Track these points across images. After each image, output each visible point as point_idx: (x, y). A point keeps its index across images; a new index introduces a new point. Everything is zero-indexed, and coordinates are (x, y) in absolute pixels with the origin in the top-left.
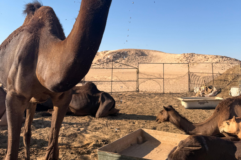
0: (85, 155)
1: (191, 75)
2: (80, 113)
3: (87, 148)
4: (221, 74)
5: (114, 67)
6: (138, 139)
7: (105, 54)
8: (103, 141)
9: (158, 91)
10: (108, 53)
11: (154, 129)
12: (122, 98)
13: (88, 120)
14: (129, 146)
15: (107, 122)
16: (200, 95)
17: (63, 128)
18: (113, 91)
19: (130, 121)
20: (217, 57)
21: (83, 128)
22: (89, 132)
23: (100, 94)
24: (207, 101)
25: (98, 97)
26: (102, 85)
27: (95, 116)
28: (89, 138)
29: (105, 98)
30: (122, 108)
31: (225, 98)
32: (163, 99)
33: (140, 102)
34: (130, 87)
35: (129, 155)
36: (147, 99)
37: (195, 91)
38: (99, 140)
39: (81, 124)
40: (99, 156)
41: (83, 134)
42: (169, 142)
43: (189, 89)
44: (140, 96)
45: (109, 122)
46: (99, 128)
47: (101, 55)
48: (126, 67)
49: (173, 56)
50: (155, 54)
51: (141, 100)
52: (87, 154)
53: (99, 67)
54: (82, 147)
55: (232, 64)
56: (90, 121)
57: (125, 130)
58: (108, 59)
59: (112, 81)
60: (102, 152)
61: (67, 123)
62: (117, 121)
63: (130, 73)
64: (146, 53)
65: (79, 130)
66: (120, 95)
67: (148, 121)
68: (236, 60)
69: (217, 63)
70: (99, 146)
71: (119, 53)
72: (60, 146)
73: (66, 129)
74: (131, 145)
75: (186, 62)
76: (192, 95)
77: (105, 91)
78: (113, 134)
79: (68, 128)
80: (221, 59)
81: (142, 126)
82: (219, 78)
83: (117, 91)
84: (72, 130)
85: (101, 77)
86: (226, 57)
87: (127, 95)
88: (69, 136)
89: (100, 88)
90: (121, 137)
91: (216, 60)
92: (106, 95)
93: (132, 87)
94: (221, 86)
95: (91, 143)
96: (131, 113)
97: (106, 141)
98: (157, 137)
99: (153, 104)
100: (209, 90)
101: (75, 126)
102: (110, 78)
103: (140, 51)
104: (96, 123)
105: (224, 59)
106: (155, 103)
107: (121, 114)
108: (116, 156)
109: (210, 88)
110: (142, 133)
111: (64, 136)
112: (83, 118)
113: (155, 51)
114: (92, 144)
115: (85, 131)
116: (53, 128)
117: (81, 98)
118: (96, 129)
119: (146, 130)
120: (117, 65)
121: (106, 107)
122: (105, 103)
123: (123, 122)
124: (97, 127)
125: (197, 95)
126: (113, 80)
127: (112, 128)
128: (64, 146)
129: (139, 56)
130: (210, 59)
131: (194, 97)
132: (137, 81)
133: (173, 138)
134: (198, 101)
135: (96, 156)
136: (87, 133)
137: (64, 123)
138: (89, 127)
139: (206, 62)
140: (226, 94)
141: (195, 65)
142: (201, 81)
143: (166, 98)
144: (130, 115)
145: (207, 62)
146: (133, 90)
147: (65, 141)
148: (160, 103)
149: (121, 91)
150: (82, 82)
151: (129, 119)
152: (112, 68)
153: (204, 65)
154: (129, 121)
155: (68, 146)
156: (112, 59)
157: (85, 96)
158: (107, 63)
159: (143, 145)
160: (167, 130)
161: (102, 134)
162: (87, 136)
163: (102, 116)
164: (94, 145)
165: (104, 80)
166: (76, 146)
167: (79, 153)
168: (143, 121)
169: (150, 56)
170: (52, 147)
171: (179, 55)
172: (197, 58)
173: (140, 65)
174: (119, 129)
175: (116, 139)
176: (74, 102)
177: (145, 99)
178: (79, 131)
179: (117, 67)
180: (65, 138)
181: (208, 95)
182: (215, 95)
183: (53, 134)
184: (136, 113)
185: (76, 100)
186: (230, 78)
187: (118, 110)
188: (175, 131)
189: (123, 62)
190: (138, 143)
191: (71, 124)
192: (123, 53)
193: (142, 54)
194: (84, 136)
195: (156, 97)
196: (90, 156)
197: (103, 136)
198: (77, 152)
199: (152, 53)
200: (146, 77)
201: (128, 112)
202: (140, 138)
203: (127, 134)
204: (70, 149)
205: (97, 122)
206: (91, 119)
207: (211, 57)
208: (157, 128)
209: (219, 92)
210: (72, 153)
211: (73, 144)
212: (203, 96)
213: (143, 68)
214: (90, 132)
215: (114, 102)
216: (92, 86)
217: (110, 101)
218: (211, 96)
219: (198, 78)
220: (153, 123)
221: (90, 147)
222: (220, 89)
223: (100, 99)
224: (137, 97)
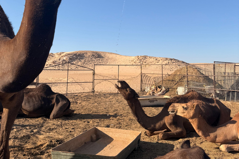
0: (38, 156)
1: (143, 76)
2: (33, 114)
3: (40, 149)
4: (169, 75)
5: (69, 69)
6: (91, 137)
7: (61, 56)
8: (57, 141)
9: (112, 91)
10: (64, 54)
11: (108, 126)
12: (77, 99)
13: (42, 121)
14: (83, 144)
15: (61, 123)
16: (150, 94)
17: (15, 130)
18: (68, 92)
19: (85, 120)
20: (167, 59)
21: (36, 130)
22: (42, 133)
23: (55, 96)
24: (156, 100)
25: (53, 98)
26: (58, 87)
27: (49, 118)
28: (42, 139)
29: (60, 99)
30: (78, 109)
31: (173, 97)
32: (117, 99)
33: (95, 102)
34: (86, 88)
35: (83, 152)
36: (102, 99)
37: (146, 90)
38: (53, 141)
39: (34, 126)
40: (52, 155)
41: (37, 135)
42: (121, 138)
43: (141, 89)
44: (96, 96)
45: (64, 122)
46: (53, 129)
47: (57, 56)
48: (82, 69)
49: (128, 58)
50: (111, 56)
51: (96, 100)
52: (40, 155)
53: (54, 68)
54: (35, 148)
55: (179, 65)
56: (44, 123)
57: (79, 130)
58: (64, 60)
59: (67, 83)
60: (56, 152)
61: (19, 125)
62: (71, 121)
63: (87, 74)
64: (103, 55)
65: (33, 131)
66: (76, 96)
67: (102, 120)
68: (184, 62)
69: (167, 64)
70: (53, 146)
71: (75, 55)
72: (12, 149)
73: (18, 131)
74: (85, 143)
75: (139, 64)
76: (143, 94)
77: (60, 93)
78: (68, 134)
79: (21, 130)
80: (170, 61)
81: (96, 124)
82: (168, 78)
83: (73, 92)
84: (24, 132)
85: (56, 79)
86: (175, 60)
87: (82, 96)
88: (22, 138)
89: (54, 89)
90: (75, 136)
91: (166, 62)
92: (62, 97)
93: (88, 88)
94: (169, 86)
95: (45, 143)
96: (86, 113)
97: (60, 141)
98: (110, 134)
99: (108, 103)
100: (159, 89)
101: (28, 128)
102: (66, 79)
103: (96, 53)
104: (50, 125)
105: (173, 61)
106: (109, 103)
107: (76, 114)
108: (70, 154)
109: (159, 87)
110: (96, 131)
111: (15, 138)
112: (37, 120)
113: (111, 53)
114: (46, 145)
115: (39, 133)
116: (3, 131)
117: (34, 100)
118: (50, 130)
119: (99, 128)
120: (73, 67)
121: (61, 108)
122: (60, 104)
123: (78, 122)
124: (51, 128)
125: (148, 94)
126: (69, 81)
127: (66, 128)
128: (16, 149)
129: (96, 57)
130: (161, 61)
131: (145, 96)
132: (93, 82)
133: (125, 135)
134: (149, 99)
135: (49, 156)
136: (40, 134)
137: (16, 125)
138: (43, 128)
139: (156, 64)
140: (173, 93)
141: (147, 66)
142: (152, 82)
143: (120, 98)
144: (85, 115)
145: (158, 64)
146: (89, 91)
147: (17, 143)
148: (114, 102)
149: (77, 92)
150: (35, 84)
151: (84, 119)
152: (68, 70)
153: (155, 66)
154: (83, 120)
155: (21, 148)
156: (68, 60)
157: (39, 98)
158: (63, 64)
159: (96, 142)
160: (120, 127)
161: (56, 134)
162: (41, 137)
163: (56, 117)
164: (48, 145)
165: (59, 82)
166: (28, 147)
167: (32, 154)
168: (98, 120)
169: (106, 58)
170: (2, 150)
171: (133, 58)
172: (149, 60)
173: (97, 67)
174: (73, 129)
175: (71, 138)
176: (27, 104)
177: (100, 99)
178: (32, 133)
179: (73, 68)
180: (17, 140)
181: (158, 94)
182: (164, 94)
183: (3, 137)
184: (90, 113)
185: (29, 102)
186: (177, 79)
187: (74, 111)
188: (126, 127)
189: (79, 63)
190: (92, 141)
191: (23, 126)
192: (79, 55)
193: (98, 56)
194: (37, 137)
195: (111, 97)
196: (43, 157)
197: (57, 137)
198: (30, 154)
199: (108, 55)
200: (102, 78)
201: (83, 112)
202: (94, 136)
203: (81, 133)
204: (23, 151)
205: (51, 123)
206: (45, 120)
207: (162, 60)
208: (111, 126)
209: (167, 91)
210: (24, 155)
211: (26, 145)
212: (153, 95)
213: (99, 70)
214: (44, 133)
215: (69, 103)
216: (46, 89)
217: (65, 102)
218: (160, 95)
219: (149, 78)
220: (107, 122)
221: (43, 148)
222: (169, 88)
223: (54, 101)
224: (92, 98)
